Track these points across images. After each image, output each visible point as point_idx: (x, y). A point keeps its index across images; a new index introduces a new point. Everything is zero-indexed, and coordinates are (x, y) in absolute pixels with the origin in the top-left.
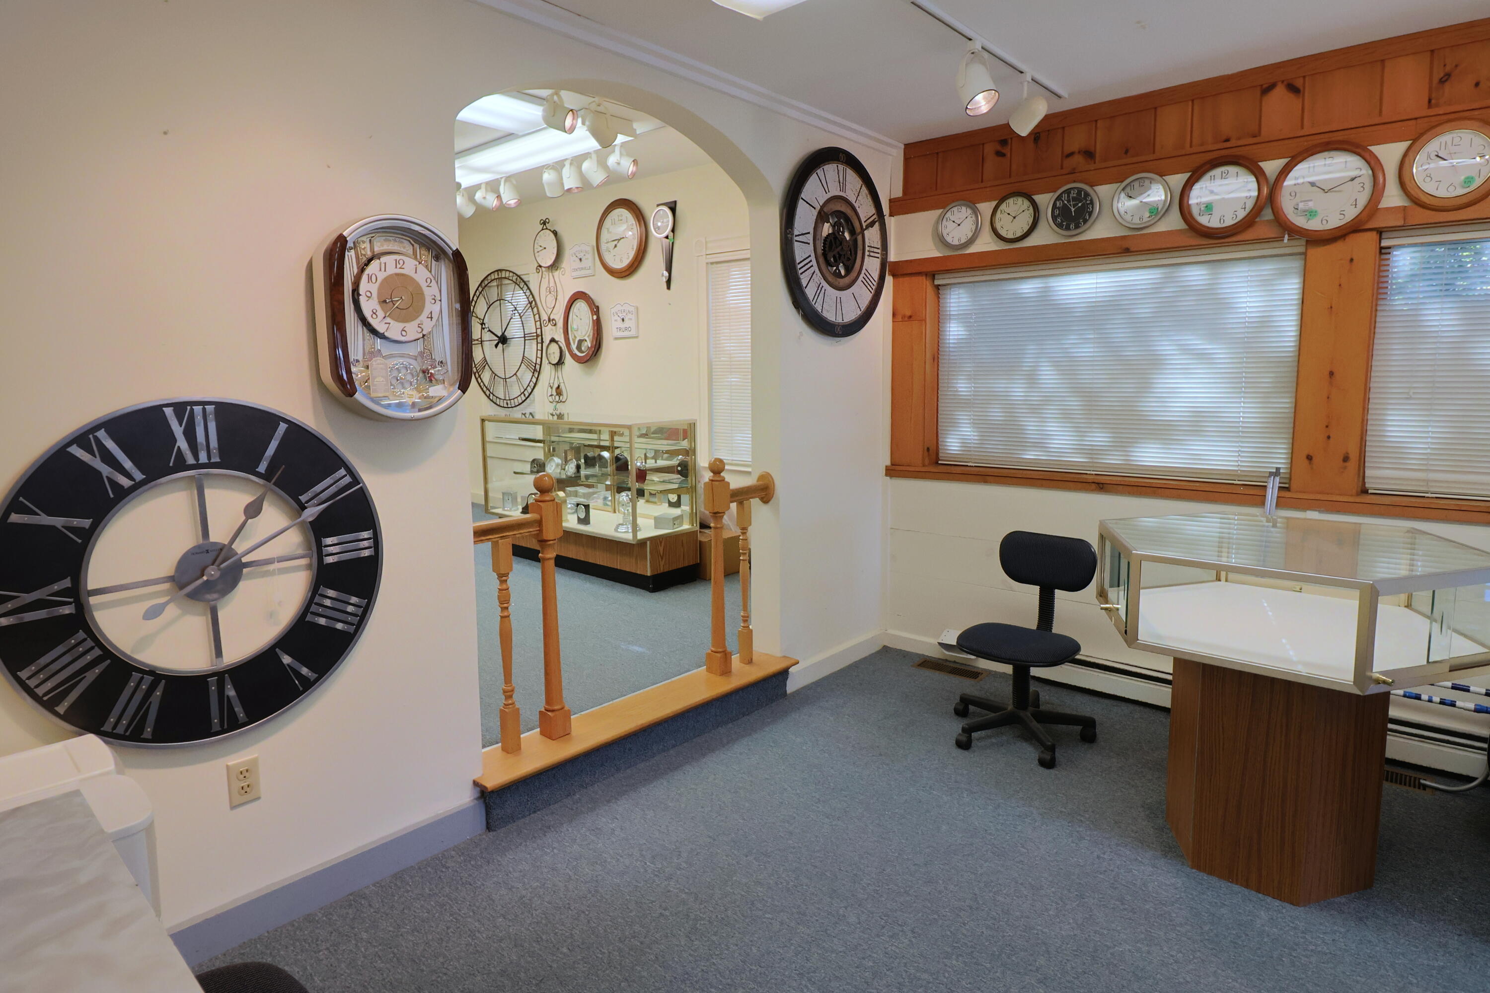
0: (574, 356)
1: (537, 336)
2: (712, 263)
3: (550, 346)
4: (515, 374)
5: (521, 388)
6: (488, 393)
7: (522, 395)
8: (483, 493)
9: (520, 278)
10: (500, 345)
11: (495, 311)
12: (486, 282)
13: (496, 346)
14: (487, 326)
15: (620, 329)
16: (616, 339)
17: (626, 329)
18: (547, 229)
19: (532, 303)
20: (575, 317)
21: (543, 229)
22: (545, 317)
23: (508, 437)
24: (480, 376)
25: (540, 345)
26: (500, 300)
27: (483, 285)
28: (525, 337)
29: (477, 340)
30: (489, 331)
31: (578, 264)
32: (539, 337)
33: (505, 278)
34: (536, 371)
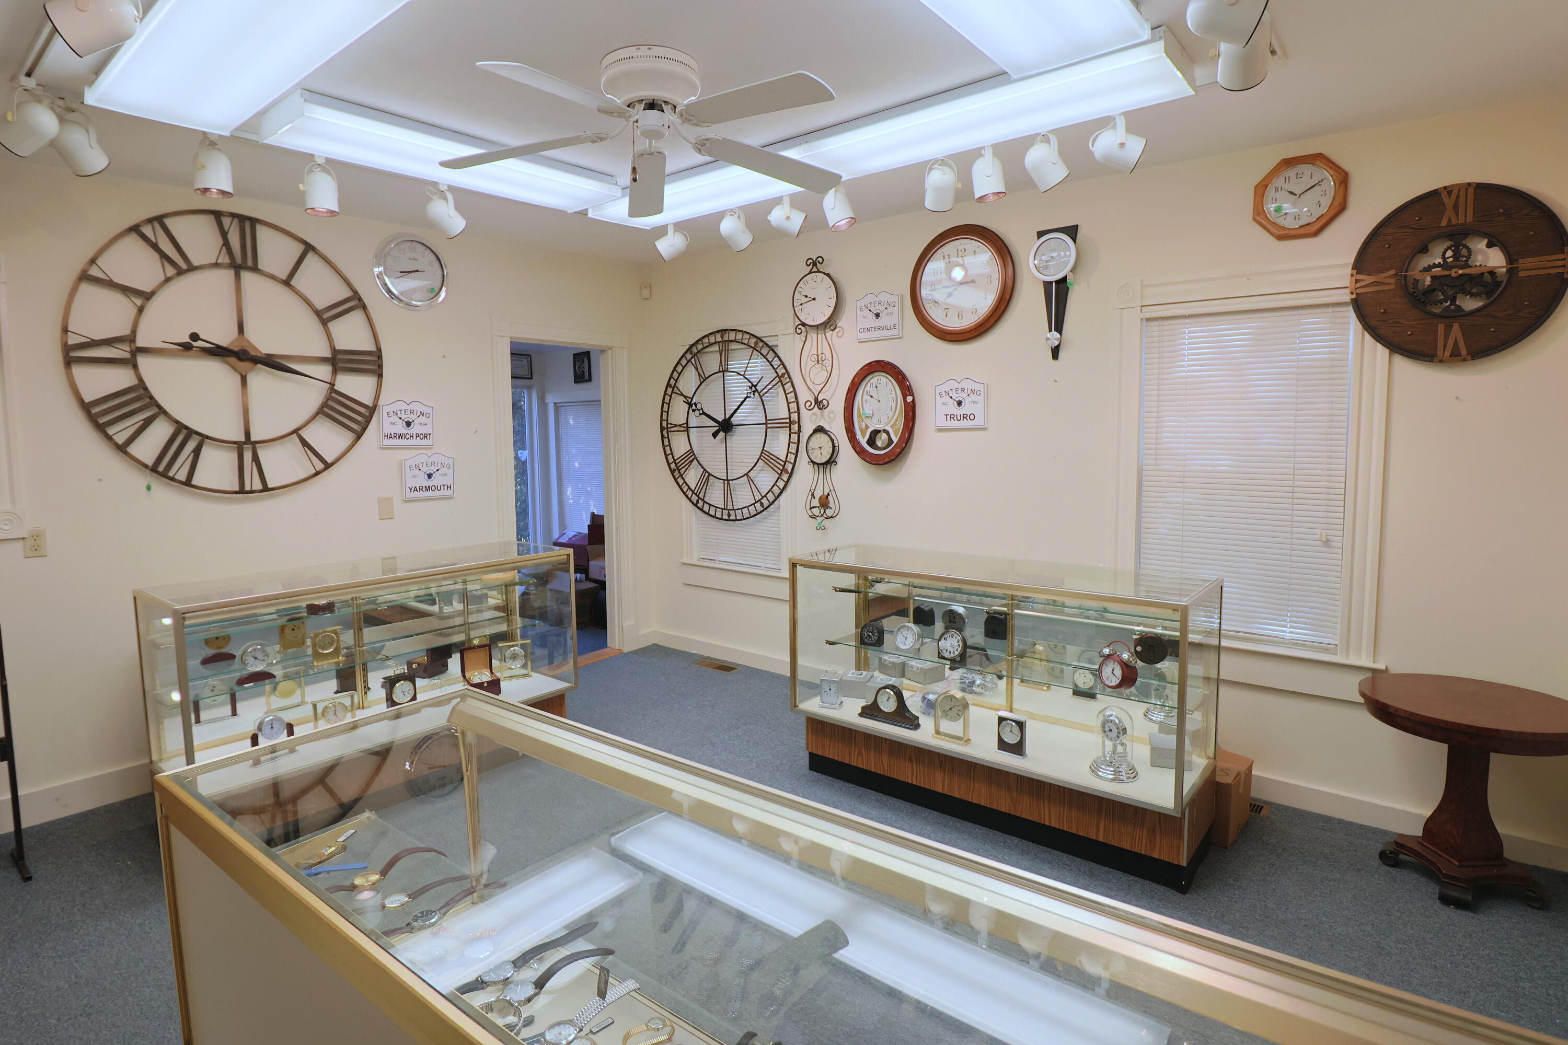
0: (860, 452)
1: (791, 423)
2: (1148, 320)
3: (813, 438)
4: (746, 474)
5: (756, 493)
6: (694, 498)
7: (758, 505)
8: (787, 659)
9: (762, 341)
10: (722, 434)
11: (714, 385)
12: (700, 347)
13: (715, 435)
14: (699, 407)
15: (952, 417)
16: (941, 430)
17: (965, 417)
18: (819, 271)
19: (783, 378)
20: (866, 397)
21: (811, 272)
22: (805, 396)
23: (722, 559)
24: (681, 476)
25: (794, 437)
26: (723, 372)
27: (694, 350)
28: (766, 424)
29: (680, 426)
30: (704, 413)
31: (871, 322)
32: (792, 424)
33: (735, 341)
34: (785, 471)
